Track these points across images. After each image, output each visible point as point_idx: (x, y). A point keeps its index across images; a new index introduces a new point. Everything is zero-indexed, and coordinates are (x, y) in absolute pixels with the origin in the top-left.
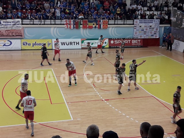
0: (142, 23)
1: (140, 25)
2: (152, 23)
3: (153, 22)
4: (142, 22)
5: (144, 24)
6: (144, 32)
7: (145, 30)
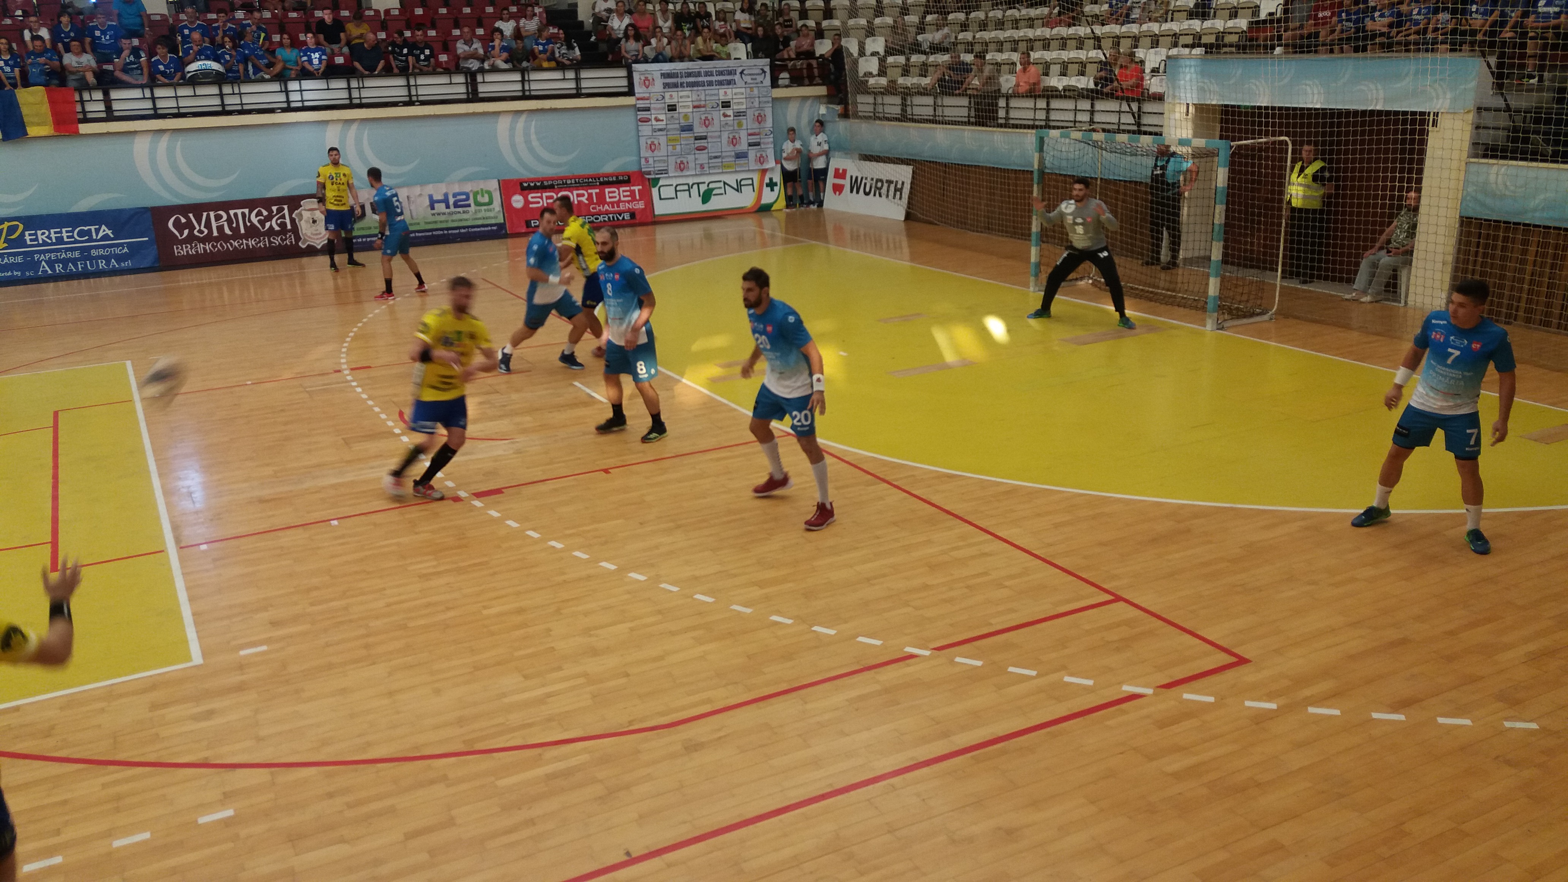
0: (675, 86)
1: (668, 101)
2: (729, 83)
3: (737, 77)
4: (679, 80)
5: (685, 92)
6: (696, 138)
7: (699, 130)
